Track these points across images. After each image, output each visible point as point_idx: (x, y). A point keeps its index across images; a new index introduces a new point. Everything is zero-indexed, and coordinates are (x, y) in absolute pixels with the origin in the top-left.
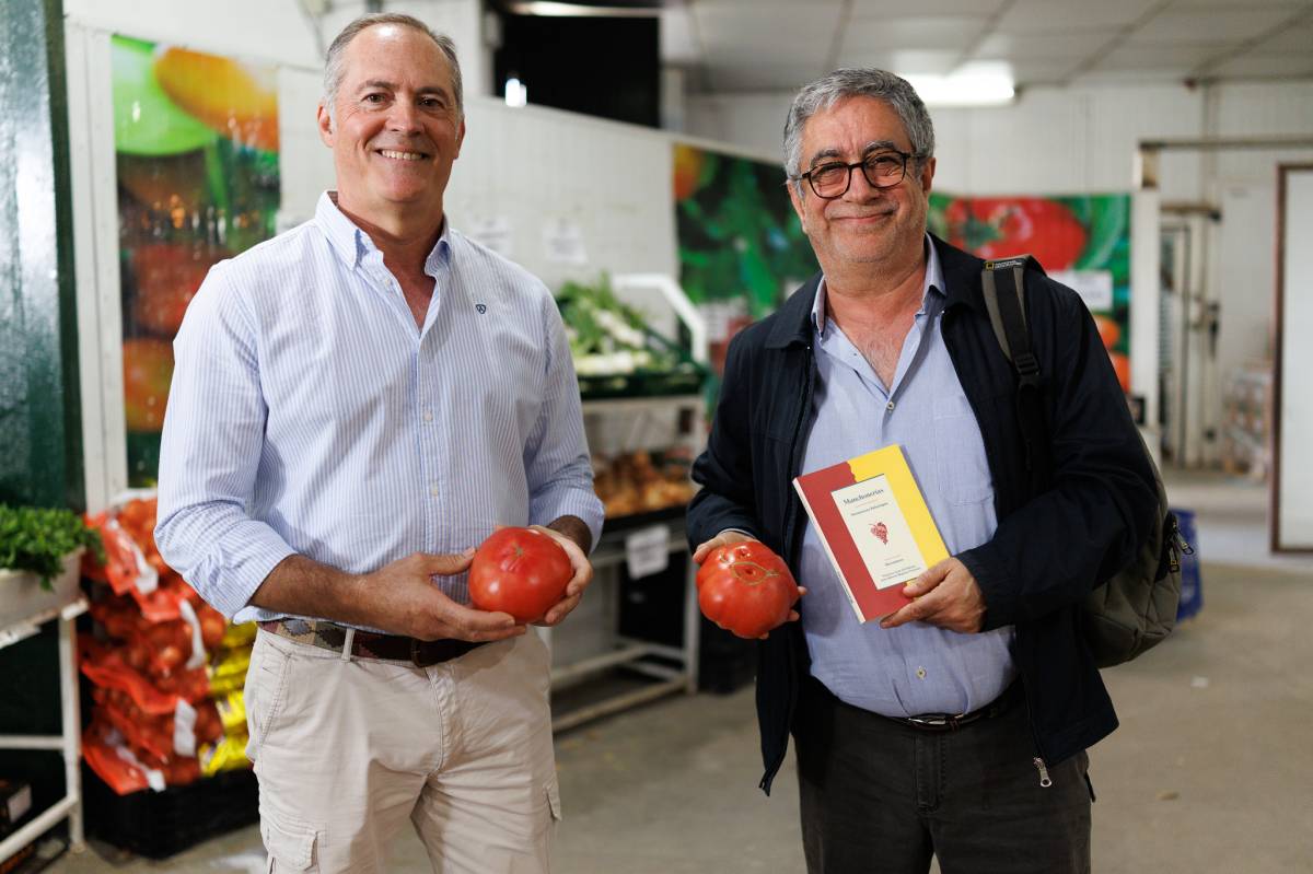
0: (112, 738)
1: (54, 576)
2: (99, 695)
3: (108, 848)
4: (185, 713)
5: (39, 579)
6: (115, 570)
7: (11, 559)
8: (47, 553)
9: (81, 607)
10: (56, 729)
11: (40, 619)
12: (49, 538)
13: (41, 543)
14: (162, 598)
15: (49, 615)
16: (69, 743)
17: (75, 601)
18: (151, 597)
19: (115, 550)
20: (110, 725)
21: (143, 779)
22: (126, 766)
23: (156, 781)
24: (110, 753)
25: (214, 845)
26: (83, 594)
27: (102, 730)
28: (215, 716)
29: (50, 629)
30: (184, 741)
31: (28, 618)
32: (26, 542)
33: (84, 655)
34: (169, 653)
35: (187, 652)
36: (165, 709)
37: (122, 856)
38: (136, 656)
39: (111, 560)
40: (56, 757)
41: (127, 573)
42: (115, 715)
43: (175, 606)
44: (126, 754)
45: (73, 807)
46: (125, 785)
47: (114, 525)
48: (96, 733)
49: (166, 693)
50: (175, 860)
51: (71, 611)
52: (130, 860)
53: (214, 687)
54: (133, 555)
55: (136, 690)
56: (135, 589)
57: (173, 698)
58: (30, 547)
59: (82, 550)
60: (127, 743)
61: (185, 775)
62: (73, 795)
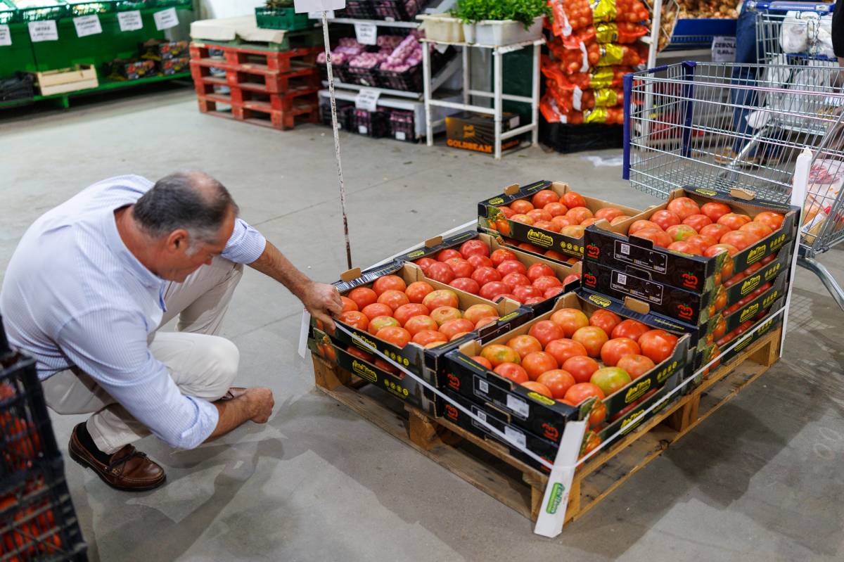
0: (552, 102)
1: (530, 25)
2: (549, 83)
3: (545, 147)
4: (577, 91)
5: (524, 25)
6: (556, 26)
7: (512, 15)
8: (527, 14)
9: (543, 41)
10: (530, 95)
11: (525, 44)
12: (528, 8)
13: (524, 8)
14: (573, 40)
15: (529, 43)
16: (534, 101)
17: (540, 39)
18: (569, 38)
19: (557, 17)
20: (552, 97)
21: (558, 118)
22: (554, 112)
23: (564, 119)
24: (550, 108)
25: (586, 153)
26: (544, 35)
27: (549, 99)
28: (592, 97)
29: (529, 50)
30: (577, 104)
31: (520, 43)
32: (519, 8)
33: (543, 64)
34: (574, 65)
35: (581, 65)
36: (570, 89)
37: (550, 150)
38: (563, 66)
39: (555, 22)
40: (529, 106)
41: (561, 27)
42: (553, 92)
43: (578, 44)
44: (556, 109)
45: (534, 127)
46: (552, 120)
47: (560, 6)
48: (547, 99)
49: (571, 83)
50: (569, 155)
51: (538, 43)
52: (552, 152)
53: (592, 83)
54: (563, 19)
55: (559, 79)
56: (562, 34)
57: (574, 85)
58: (520, 11)
59: (544, 15)
60: (557, 105)
61: (577, 121)
62: (535, 123)
